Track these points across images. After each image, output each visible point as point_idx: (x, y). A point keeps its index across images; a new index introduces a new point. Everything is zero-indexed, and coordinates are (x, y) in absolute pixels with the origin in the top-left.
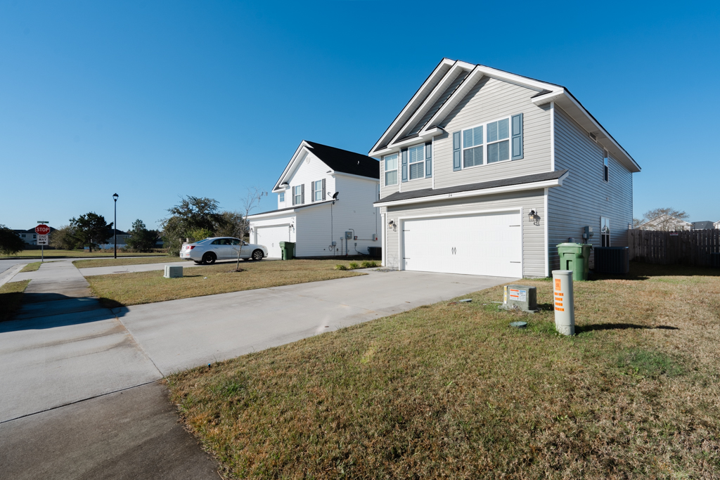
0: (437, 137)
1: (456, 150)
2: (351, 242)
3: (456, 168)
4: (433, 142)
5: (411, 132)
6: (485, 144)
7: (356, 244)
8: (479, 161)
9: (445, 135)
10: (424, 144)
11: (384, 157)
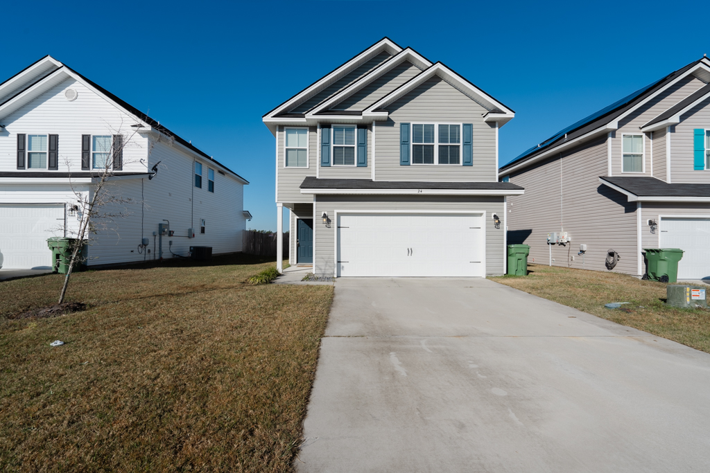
0: (380, 123)
1: (404, 143)
2: (166, 239)
3: (405, 162)
4: (374, 127)
5: (336, 107)
6: (436, 144)
7: (171, 243)
8: (430, 160)
9: (388, 123)
10: (356, 126)
11: (285, 128)
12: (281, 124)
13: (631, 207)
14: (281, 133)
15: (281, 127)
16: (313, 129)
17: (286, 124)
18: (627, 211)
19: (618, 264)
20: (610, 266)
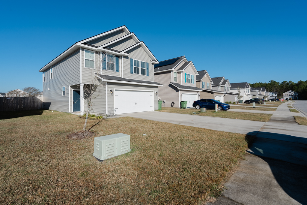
0: (124, 57)
1: (132, 65)
4: (122, 58)
6: (140, 68)
8: (138, 73)
9: (127, 57)
10: (115, 56)
11: (85, 49)
12: (83, 47)
13: (177, 91)
14: (83, 51)
15: (83, 49)
16: (98, 53)
17: (86, 48)
18: (176, 92)
19: (174, 105)
20: (172, 106)
